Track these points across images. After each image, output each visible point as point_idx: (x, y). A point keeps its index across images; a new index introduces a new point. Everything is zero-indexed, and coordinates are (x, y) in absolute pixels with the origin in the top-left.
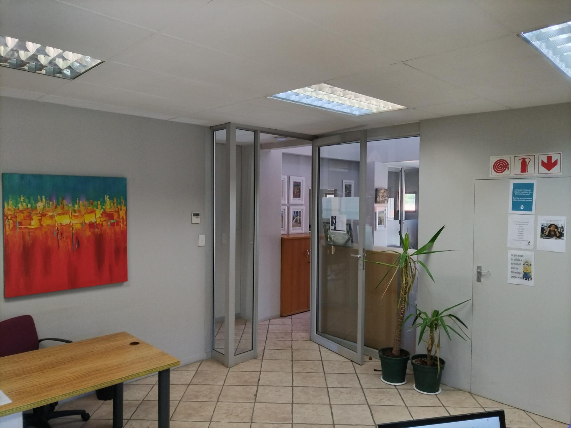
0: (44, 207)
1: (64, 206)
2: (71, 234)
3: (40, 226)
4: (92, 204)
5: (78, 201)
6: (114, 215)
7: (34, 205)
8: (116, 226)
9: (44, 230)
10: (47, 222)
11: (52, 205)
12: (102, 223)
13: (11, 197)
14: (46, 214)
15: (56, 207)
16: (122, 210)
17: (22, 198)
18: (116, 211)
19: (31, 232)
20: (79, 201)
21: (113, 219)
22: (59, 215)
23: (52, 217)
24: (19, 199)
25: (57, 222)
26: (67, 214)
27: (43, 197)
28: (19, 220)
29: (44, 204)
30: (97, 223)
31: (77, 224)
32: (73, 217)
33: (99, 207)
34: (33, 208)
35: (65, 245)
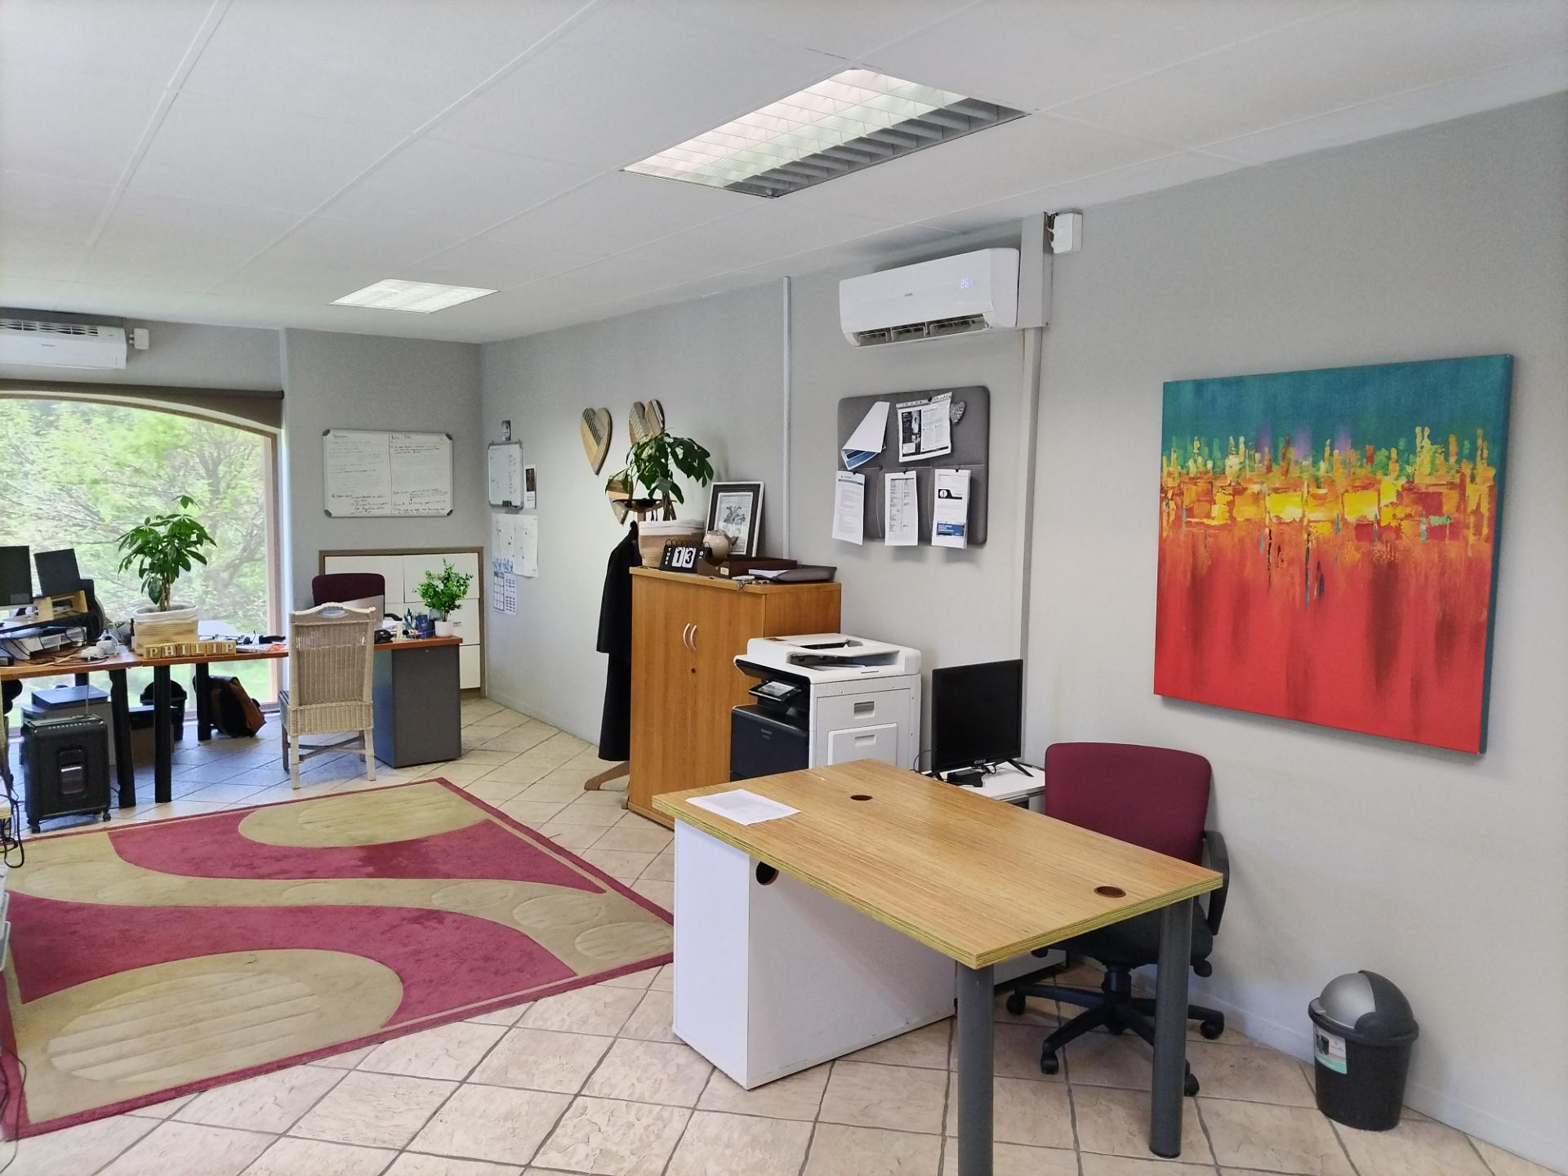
0: (1240, 469)
1: (1289, 465)
2: (1304, 551)
3: (1229, 522)
4: (1371, 460)
5: (1327, 449)
6: (1444, 500)
8: (1447, 542)
9: (1239, 533)
10: (1246, 511)
11: (1260, 462)
12: (1400, 525)
13: (1174, 444)
14: (1245, 489)
15: (1269, 469)
16: (1478, 480)
17: (1197, 444)
18: (1452, 485)
19: (1210, 536)
20: (1332, 450)
21: (1438, 511)
22: (1276, 493)
23: (1257, 497)
24: (1189, 447)
25: (1269, 513)
26: (1295, 490)
27: (1242, 439)
28: (1187, 502)
29: (1242, 461)
30: (1383, 524)
31: (1321, 523)
32: (1310, 500)
33: (1394, 467)
34: (1217, 469)
35: (1286, 581)
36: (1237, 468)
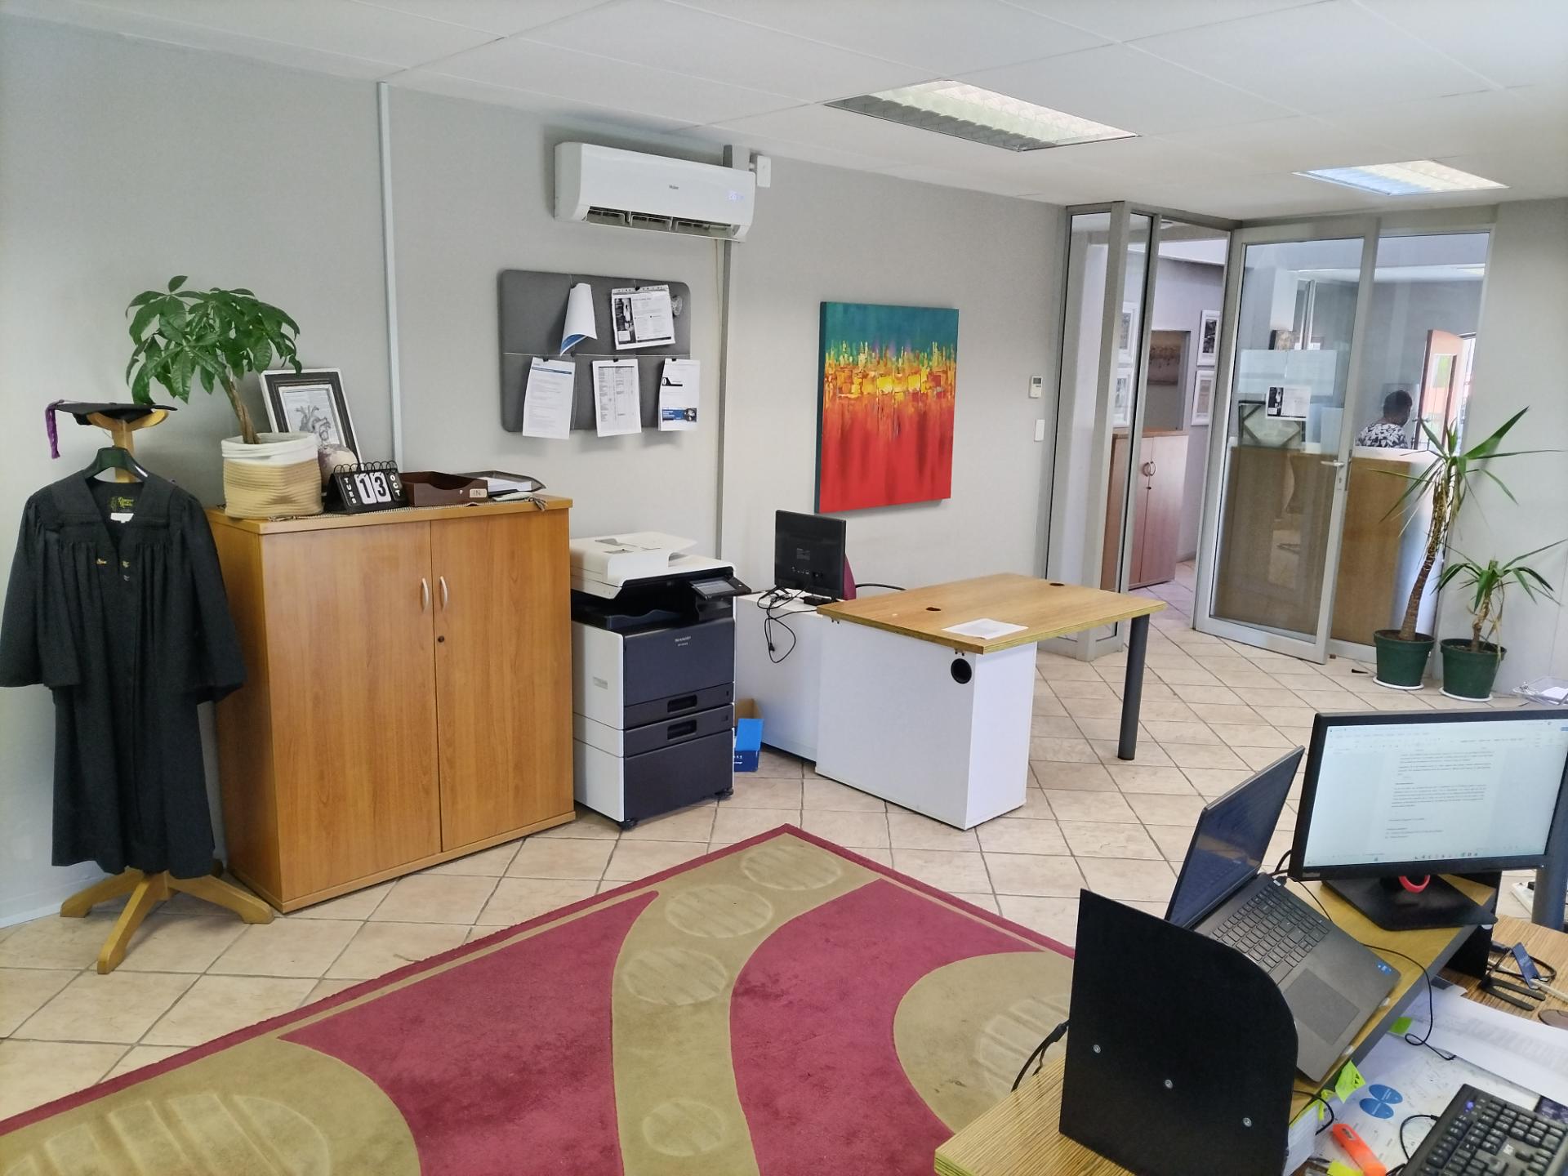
0: (865, 363)
1: (887, 360)
2: (893, 409)
3: (860, 395)
4: (918, 358)
5: (902, 352)
6: (941, 379)
7: (856, 359)
8: (942, 399)
9: (865, 402)
10: (868, 388)
11: (875, 358)
12: (927, 392)
13: (830, 346)
14: (868, 375)
15: (878, 363)
16: (951, 368)
17: (844, 345)
18: (943, 372)
19: (851, 405)
20: (904, 352)
21: (940, 385)
22: (881, 376)
23: (874, 379)
24: (840, 347)
25: (878, 389)
26: (889, 375)
27: (866, 344)
28: (839, 383)
29: (867, 357)
30: (922, 392)
31: (900, 393)
32: (896, 381)
33: (926, 362)
34: (855, 363)
35: (885, 429)
36: (864, 361)
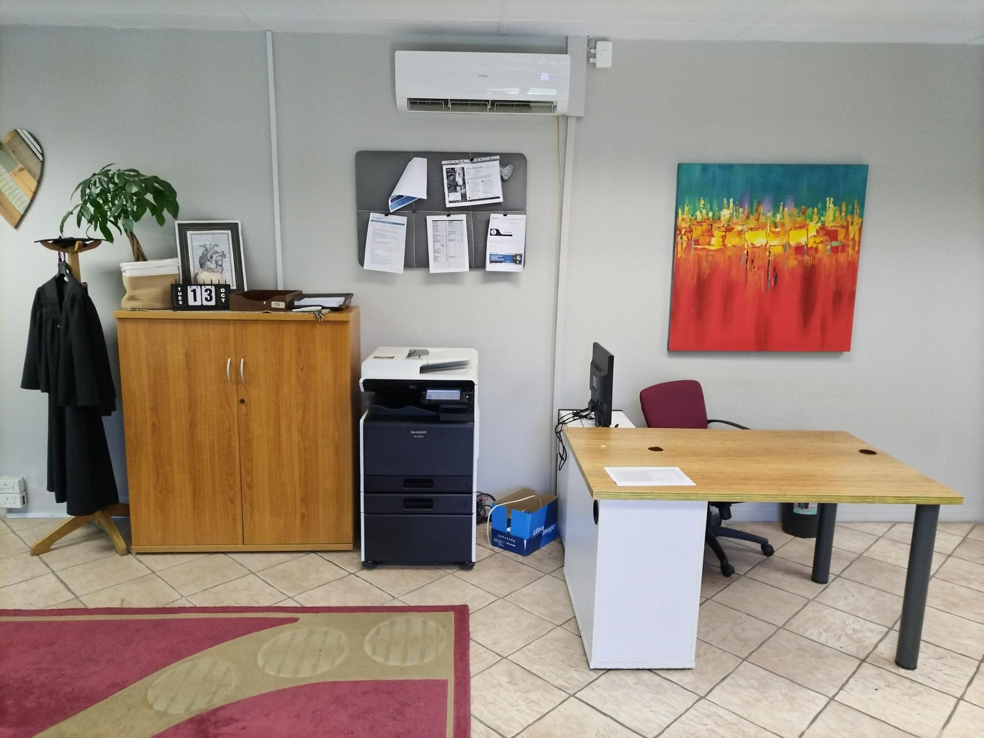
0: (730, 217)
1: (759, 215)
2: (767, 261)
3: (722, 247)
4: (804, 213)
5: (781, 207)
6: (839, 234)
7: (717, 213)
8: (839, 254)
9: (728, 253)
10: (732, 241)
11: (743, 213)
12: (817, 246)
13: (687, 201)
14: (733, 229)
15: (748, 217)
16: (854, 224)
17: (702, 202)
18: (842, 227)
19: (710, 255)
20: (784, 208)
21: (836, 239)
22: (752, 230)
23: (740, 233)
24: (697, 204)
25: (747, 242)
26: (763, 229)
27: (731, 200)
28: (695, 235)
29: (731, 212)
30: (809, 246)
31: (776, 247)
32: (771, 235)
33: (815, 217)
34: (715, 217)
35: (756, 279)
36: (728, 216)
